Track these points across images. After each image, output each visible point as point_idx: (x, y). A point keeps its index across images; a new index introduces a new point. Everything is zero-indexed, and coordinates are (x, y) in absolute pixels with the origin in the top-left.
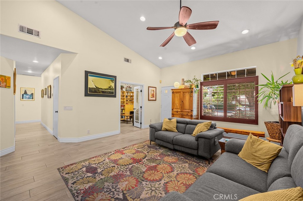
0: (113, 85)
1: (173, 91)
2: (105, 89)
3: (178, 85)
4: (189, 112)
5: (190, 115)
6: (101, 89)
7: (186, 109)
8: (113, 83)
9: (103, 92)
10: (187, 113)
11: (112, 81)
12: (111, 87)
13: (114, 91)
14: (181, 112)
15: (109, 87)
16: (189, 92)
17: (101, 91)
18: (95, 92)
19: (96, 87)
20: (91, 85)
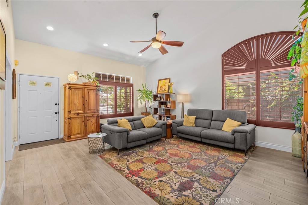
1: (70, 85)
3: (73, 79)
4: (94, 113)
5: (96, 115)
7: (90, 110)
10: (93, 114)
14: (85, 113)
16: (94, 90)
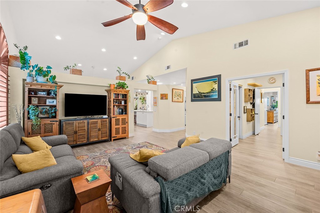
0: (216, 86)
2: (207, 93)
6: (204, 93)
8: (216, 84)
9: (205, 96)
11: (215, 82)
12: (214, 89)
13: (217, 93)
15: (211, 90)
17: (203, 95)
18: (199, 97)
19: (199, 92)
20: (195, 91)
